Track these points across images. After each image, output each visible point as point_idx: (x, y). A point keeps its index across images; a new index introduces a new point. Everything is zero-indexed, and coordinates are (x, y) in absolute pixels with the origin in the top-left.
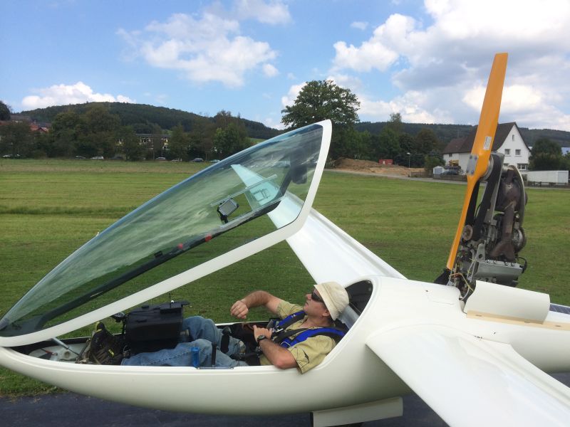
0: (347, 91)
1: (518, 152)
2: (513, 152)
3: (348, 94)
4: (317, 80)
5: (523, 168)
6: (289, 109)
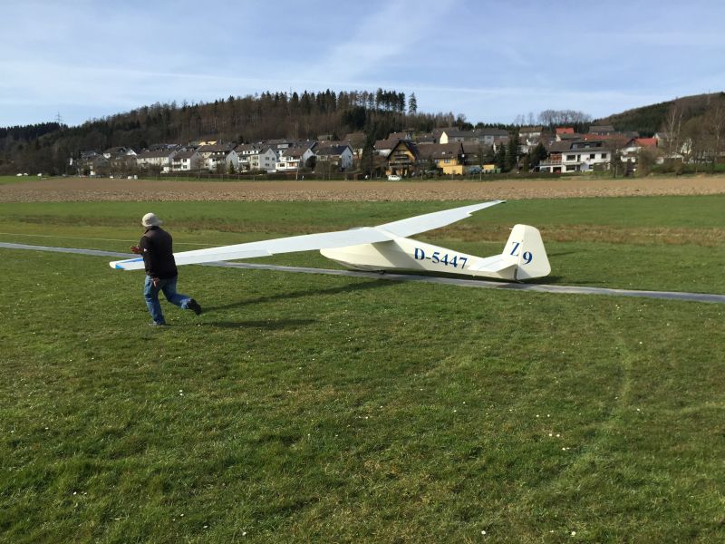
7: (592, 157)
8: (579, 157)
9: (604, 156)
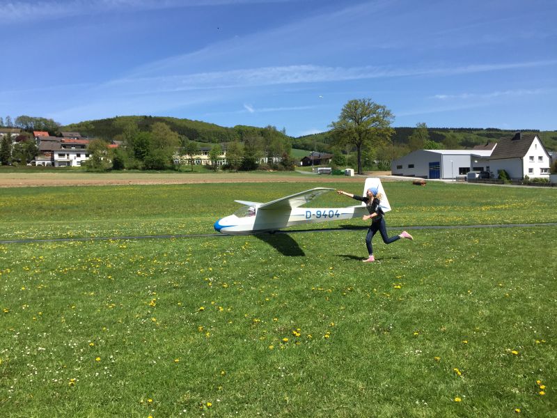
0: (383, 108)
1: (540, 158)
2: (536, 158)
3: (384, 109)
4: (357, 99)
5: (545, 171)
6: (334, 124)
7: (78, 156)
8: (68, 155)
9: (87, 156)
